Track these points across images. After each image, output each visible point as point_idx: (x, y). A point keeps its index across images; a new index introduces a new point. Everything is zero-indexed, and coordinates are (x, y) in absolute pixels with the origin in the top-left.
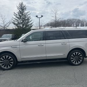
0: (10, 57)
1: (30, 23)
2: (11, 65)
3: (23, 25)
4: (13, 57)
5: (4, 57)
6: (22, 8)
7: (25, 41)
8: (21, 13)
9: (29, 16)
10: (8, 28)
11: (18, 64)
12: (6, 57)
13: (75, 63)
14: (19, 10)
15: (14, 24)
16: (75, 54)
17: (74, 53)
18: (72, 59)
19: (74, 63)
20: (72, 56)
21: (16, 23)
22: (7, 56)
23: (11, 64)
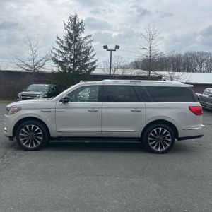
0: (38, 128)
1: (92, 61)
2: (39, 143)
3: (75, 65)
4: (43, 128)
5: (27, 127)
6: (75, 27)
7: (65, 101)
8: (72, 38)
9: (89, 45)
10: (42, 70)
11: (51, 141)
12: (30, 127)
13: (157, 147)
14: (68, 32)
15: (56, 61)
16: (158, 131)
17: (155, 130)
18: (151, 141)
19: (154, 148)
20: (151, 134)
21: (61, 60)
22: (33, 126)
23: (39, 140)
